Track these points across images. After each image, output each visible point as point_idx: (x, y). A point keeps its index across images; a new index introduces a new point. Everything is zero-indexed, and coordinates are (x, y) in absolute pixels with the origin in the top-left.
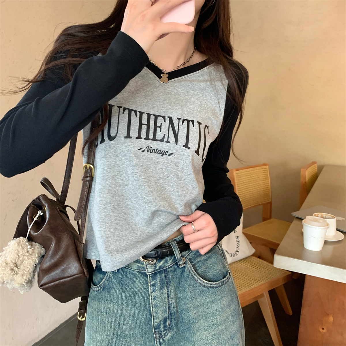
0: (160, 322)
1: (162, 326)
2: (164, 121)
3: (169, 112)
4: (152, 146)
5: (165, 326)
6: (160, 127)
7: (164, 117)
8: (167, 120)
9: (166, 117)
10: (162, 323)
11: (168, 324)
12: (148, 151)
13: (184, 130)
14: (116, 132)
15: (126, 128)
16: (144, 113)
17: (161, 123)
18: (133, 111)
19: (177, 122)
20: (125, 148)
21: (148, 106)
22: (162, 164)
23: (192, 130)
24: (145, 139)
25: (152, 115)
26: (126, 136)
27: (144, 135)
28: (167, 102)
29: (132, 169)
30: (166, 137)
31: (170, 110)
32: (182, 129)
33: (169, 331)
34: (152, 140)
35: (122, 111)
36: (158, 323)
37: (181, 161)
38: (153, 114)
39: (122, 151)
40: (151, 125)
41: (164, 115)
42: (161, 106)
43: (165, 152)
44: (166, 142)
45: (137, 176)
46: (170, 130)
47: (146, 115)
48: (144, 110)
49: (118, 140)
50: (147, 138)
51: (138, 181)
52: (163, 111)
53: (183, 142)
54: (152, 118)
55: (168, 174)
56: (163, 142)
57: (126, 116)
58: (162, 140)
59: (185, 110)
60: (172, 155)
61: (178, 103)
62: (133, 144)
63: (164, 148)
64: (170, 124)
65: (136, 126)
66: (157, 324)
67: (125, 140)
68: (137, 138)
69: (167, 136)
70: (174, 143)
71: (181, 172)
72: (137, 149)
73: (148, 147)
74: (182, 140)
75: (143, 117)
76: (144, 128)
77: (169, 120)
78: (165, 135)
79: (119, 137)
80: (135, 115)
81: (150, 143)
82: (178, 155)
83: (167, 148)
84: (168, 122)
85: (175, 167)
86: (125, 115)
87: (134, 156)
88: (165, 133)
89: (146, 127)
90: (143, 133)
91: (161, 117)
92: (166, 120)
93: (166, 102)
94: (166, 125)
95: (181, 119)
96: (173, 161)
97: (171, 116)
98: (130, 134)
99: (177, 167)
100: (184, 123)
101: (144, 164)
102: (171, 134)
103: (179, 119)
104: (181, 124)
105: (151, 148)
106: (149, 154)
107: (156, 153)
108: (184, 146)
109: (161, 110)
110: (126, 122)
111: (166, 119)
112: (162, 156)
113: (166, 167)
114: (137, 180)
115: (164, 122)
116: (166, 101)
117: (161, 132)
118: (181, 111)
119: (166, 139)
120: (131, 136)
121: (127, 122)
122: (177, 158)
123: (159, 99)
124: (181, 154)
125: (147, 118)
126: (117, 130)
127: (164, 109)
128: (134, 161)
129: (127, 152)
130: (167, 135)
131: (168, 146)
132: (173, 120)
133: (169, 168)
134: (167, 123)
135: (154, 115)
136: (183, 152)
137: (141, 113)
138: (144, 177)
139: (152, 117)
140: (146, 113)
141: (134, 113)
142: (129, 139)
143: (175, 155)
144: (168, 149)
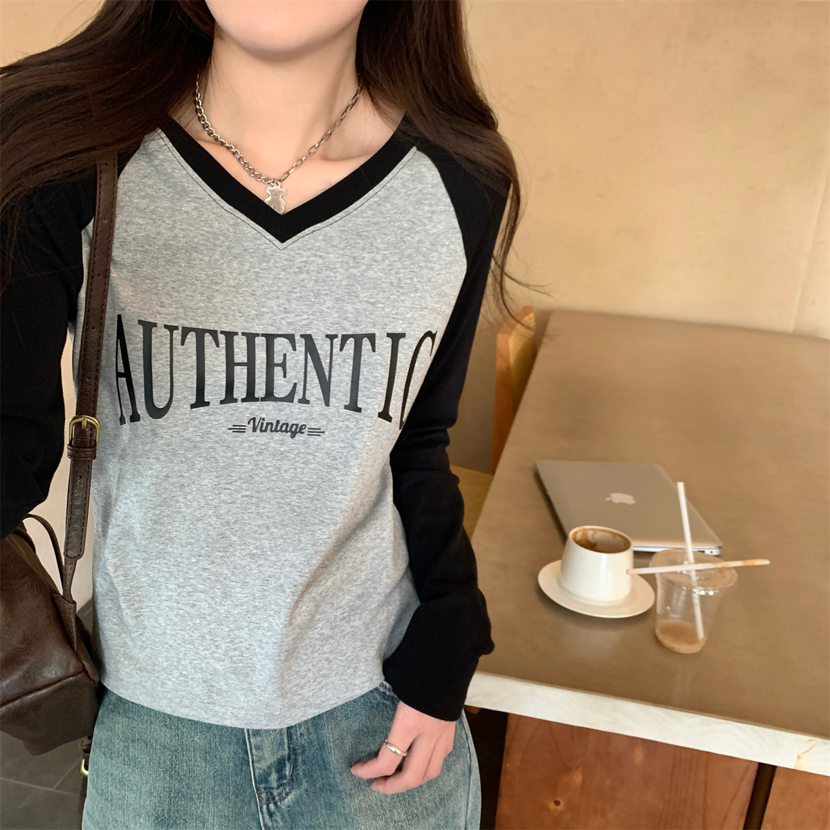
0: (269, 768)
1: (274, 776)
2: (291, 348)
3: (304, 322)
4: (263, 416)
5: (281, 777)
6: (283, 365)
7: (291, 338)
8: (301, 345)
9: (297, 338)
10: (273, 770)
11: (287, 772)
12: (254, 430)
13: (344, 367)
14: (169, 395)
15: (192, 383)
16: (236, 334)
17: (285, 355)
18: (207, 334)
19: (325, 346)
20: (195, 431)
21: (246, 314)
22: (294, 458)
23: (370, 360)
24: (243, 400)
25: (258, 335)
26: (193, 401)
27: (240, 390)
28: (298, 295)
29: (217, 477)
30: (300, 388)
31: (306, 317)
32: (339, 364)
33: (291, 787)
34: (263, 399)
35: (180, 338)
36: (265, 771)
37: (343, 446)
38: (260, 333)
39: (188, 440)
40: (258, 362)
41: (290, 331)
42: (281, 309)
43: (299, 426)
44: (300, 401)
45: (229, 491)
46: (309, 369)
47: (241, 339)
48: (235, 326)
49: (176, 415)
50: (250, 397)
51: (234, 503)
52: (288, 320)
53: (343, 398)
54: (259, 345)
55: (311, 480)
56: (292, 402)
57: (190, 350)
58: (289, 398)
59: (349, 307)
60: (316, 432)
61: (327, 294)
62: (212, 417)
63: (295, 417)
64: (308, 355)
65: (219, 373)
66: (261, 772)
67: (192, 412)
68: (222, 402)
69: (302, 387)
70: (320, 402)
71: (341, 473)
72: (224, 429)
73: (254, 419)
74: (341, 394)
75: (235, 344)
76: (241, 374)
77: (304, 342)
78: (295, 384)
79: (178, 407)
80: (214, 343)
81: (259, 410)
82: (333, 432)
83: (304, 416)
84: (303, 349)
85: (328, 461)
86: (187, 349)
87: (217, 445)
88: (296, 378)
89: (245, 370)
90: (237, 388)
91: (282, 339)
92: (297, 345)
93: (294, 295)
94: (297, 358)
95: (336, 336)
96: (320, 446)
97: (308, 333)
98: (205, 395)
99: (332, 460)
100: (345, 348)
101: (245, 461)
102: (312, 380)
103: (331, 337)
104: (339, 349)
105: (262, 421)
106: (258, 436)
107: (276, 430)
108: (346, 407)
109: (282, 319)
110: (192, 367)
111: (296, 342)
112: (293, 436)
113: (304, 463)
114: (230, 501)
115: (292, 351)
116: (296, 293)
117: (285, 376)
118: (336, 315)
119: (298, 396)
120: (206, 400)
121: (195, 367)
122: (331, 438)
123: (277, 291)
124: (340, 428)
125: (246, 345)
126: (169, 391)
127: (288, 315)
128: (219, 458)
129: (199, 439)
130: (302, 383)
131: (305, 410)
132: (315, 342)
133: (313, 466)
134: (301, 352)
135: (263, 335)
136: (345, 423)
137: (230, 336)
138: (247, 493)
139: (260, 342)
140: (243, 334)
141: (211, 337)
142: (202, 409)
143: (326, 433)
144: (305, 420)
